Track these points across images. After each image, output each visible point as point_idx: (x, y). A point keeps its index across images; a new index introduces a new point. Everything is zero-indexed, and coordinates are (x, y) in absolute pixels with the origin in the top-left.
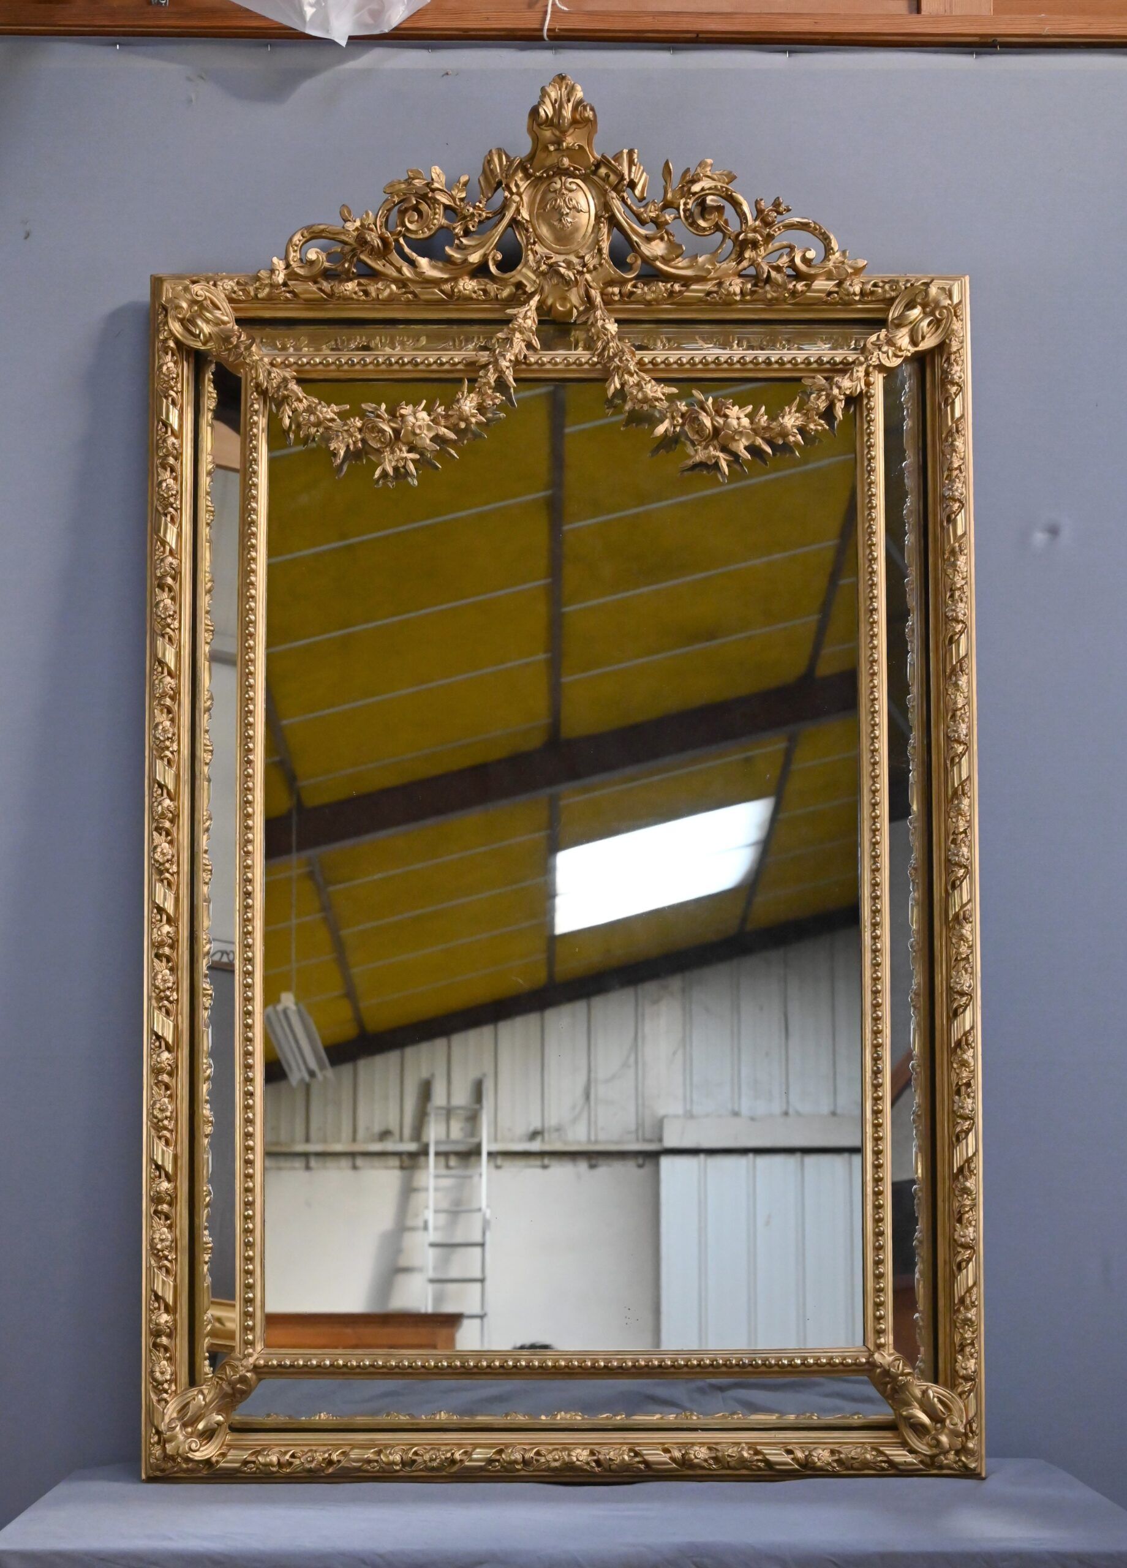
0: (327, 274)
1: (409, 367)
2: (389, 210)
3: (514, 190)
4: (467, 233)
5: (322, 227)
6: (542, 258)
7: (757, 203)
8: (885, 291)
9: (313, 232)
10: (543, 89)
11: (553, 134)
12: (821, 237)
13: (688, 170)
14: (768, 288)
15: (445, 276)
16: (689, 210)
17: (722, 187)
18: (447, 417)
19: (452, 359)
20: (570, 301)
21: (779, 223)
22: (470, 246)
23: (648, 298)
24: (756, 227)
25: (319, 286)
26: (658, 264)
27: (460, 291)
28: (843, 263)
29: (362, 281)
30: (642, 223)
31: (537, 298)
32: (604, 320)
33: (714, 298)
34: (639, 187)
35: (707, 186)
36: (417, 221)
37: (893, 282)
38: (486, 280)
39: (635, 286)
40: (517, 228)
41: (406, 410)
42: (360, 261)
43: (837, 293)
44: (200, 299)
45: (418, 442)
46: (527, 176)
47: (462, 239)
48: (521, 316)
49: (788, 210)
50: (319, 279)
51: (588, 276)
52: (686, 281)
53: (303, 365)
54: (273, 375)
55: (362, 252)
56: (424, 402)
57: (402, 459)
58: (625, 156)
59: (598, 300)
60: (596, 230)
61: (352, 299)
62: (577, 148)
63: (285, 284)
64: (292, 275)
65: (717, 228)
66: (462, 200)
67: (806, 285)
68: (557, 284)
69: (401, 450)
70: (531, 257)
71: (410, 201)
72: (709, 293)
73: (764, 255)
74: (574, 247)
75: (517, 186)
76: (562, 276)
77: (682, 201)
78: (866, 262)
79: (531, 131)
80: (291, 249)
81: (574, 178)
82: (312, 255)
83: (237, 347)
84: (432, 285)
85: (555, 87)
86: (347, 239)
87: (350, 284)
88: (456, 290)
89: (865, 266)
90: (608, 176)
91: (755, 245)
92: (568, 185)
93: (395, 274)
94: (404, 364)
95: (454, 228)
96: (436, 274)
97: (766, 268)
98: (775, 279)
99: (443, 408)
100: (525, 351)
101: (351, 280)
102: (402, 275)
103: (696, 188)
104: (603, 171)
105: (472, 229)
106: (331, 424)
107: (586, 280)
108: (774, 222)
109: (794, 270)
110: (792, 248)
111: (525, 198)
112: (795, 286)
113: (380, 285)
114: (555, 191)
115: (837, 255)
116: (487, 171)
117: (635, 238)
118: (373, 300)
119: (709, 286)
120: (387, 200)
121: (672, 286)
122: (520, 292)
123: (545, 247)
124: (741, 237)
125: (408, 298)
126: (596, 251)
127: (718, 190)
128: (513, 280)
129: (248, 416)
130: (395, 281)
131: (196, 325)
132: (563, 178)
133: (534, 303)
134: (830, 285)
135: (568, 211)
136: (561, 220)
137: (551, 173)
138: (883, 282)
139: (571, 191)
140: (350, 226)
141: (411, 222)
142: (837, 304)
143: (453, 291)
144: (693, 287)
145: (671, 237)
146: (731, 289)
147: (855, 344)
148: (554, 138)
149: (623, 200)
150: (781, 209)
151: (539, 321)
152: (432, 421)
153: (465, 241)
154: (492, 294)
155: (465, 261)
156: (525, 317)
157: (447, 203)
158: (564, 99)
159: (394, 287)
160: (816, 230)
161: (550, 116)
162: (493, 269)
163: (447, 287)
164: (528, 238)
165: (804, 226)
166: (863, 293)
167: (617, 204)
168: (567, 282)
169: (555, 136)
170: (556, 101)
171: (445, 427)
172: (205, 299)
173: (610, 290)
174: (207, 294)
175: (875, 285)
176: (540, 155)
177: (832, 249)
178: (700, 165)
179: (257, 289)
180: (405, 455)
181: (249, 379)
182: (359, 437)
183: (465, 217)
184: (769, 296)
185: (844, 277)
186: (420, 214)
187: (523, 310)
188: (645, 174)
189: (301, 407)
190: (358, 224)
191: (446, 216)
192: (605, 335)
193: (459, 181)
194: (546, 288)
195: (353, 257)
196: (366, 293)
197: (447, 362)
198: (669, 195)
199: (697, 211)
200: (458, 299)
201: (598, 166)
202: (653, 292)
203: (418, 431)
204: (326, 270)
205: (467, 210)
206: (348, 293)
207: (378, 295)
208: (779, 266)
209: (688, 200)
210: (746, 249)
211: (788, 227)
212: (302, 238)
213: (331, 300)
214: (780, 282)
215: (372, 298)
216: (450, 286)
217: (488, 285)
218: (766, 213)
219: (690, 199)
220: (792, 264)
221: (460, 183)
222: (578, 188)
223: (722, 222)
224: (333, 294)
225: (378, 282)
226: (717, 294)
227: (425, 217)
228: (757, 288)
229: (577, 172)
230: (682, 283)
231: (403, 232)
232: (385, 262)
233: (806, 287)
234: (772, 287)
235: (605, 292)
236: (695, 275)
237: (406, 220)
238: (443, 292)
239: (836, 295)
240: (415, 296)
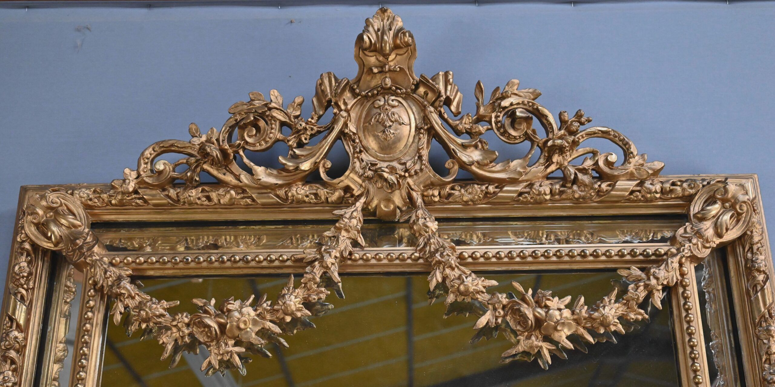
0: (173, 182)
1: (241, 264)
2: (232, 128)
3: (343, 107)
4: (300, 145)
5: (171, 142)
6: (367, 164)
7: (560, 114)
8: (684, 190)
9: (163, 147)
10: (367, 20)
11: (377, 59)
12: (621, 143)
13: (497, 89)
14: (575, 187)
15: (280, 182)
16: (500, 122)
17: (529, 102)
18: (273, 311)
19: (281, 256)
20: (394, 203)
21: (581, 132)
22: (303, 155)
23: (465, 199)
24: (562, 135)
25: (166, 193)
26: (474, 168)
27: (293, 196)
28: (642, 165)
29: (206, 188)
30: (458, 133)
31: (363, 200)
32: (425, 219)
33: (526, 197)
34: (455, 103)
35: (515, 102)
36: (256, 135)
37: (692, 182)
38: (317, 185)
39: (452, 188)
40: (345, 140)
41: (234, 305)
42: (203, 170)
43: (639, 191)
44: (55, 205)
45: (244, 338)
46: (355, 95)
47: (294, 150)
48: (347, 216)
49: (589, 121)
50: (166, 187)
51: (410, 180)
52: (501, 183)
53: (140, 264)
54: (108, 273)
55: (205, 163)
56: (253, 296)
57: (227, 353)
58: (441, 77)
59: (419, 201)
60: (416, 140)
61: (197, 204)
62: (398, 69)
63: (135, 192)
64: (141, 183)
65: (527, 137)
66: (296, 117)
67: (609, 185)
68: (382, 187)
69: (226, 344)
70: (358, 164)
71: (250, 118)
72: (521, 194)
73: (569, 160)
74: (397, 155)
75: (345, 104)
76: (386, 180)
77: (493, 115)
78: (663, 164)
79: (357, 57)
80: (142, 161)
81: (396, 96)
82: (160, 166)
83: (81, 247)
84: (269, 191)
85: (377, 18)
86: (193, 152)
87: (193, 191)
88: (290, 194)
89: (662, 168)
90: (426, 94)
91: (561, 150)
92: (390, 102)
93: (234, 181)
94: (235, 262)
95: (288, 141)
96: (272, 180)
97: (572, 170)
98: (582, 180)
99: (269, 303)
100: (350, 248)
101: (196, 187)
102: (241, 182)
103: (505, 103)
104: (422, 90)
105: (305, 141)
106: (160, 320)
107: (408, 184)
108: (577, 130)
109: (597, 172)
110: (594, 153)
111: (353, 115)
112: (600, 186)
113: (221, 191)
114: (379, 107)
115: (637, 158)
116: (320, 93)
117: (452, 147)
118: (215, 204)
119: (521, 188)
120: (231, 118)
121: (487, 188)
122: (348, 195)
123: (370, 155)
124: (550, 143)
125: (246, 202)
126: (417, 158)
127: (525, 105)
128: (342, 185)
129: (84, 313)
130: (234, 187)
131: (48, 229)
132: (386, 97)
133: (359, 204)
134: (631, 185)
135: (391, 124)
136: (384, 132)
137: (376, 92)
138: (680, 181)
139: (393, 107)
140: (197, 141)
141: (250, 137)
142: (640, 201)
143: (287, 195)
144: (505, 188)
145: (484, 145)
146: (541, 189)
147: (653, 236)
148: (377, 63)
149: (441, 116)
150: (583, 120)
151: (364, 220)
152: (258, 315)
153: (297, 152)
154: (323, 198)
155: (297, 168)
156: (351, 218)
157: (283, 119)
158: (386, 28)
159: (233, 192)
160: (616, 137)
161: (373, 41)
162: (323, 175)
163: (281, 192)
164: (354, 148)
165: (605, 134)
166: (663, 191)
167: (435, 118)
168: (391, 186)
169: (379, 61)
170: (379, 30)
171: (271, 321)
172: (61, 205)
173: (430, 192)
174: (63, 201)
175: (673, 184)
176: (366, 78)
177: (632, 153)
178: (508, 84)
179: (111, 196)
180: (231, 349)
181: (89, 277)
182: (187, 332)
183: (298, 131)
184: (577, 196)
185: (645, 177)
186: (258, 129)
187: (349, 211)
188: (459, 94)
189: (131, 303)
190: (204, 139)
191: (281, 131)
192: (427, 232)
193: (294, 102)
194: (372, 190)
195: (196, 167)
196: (209, 198)
197: (276, 259)
198: (482, 110)
199: (507, 122)
200: (291, 203)
201: (417, 86)
202: (470, 193)
203: (242, 326)
204: (173, 179)
205: (301, 125)
206: (192, 199)
207: (219, 200)
208: (584, 169)
209: (499, 114)
210: (553, 154)
211: (590, 135)
212: (153, 152)
213: (178, 205)
214: (587, 183)
215: (214, 203)
216: (284, 191)
217: (319, 190)
218: (569, 123)
219: (501, 112)
220: (596, 167)
221: (295, 103)
222: (400, 104)
223: (530, 132)
224: (179, 200)
225: (220, 189)
226: (528, 194)
227: (262, 132)
228: (565, 189)
229: (399, 91)
230: (496, 185)
231: (242, 145)
232: (226, 171)
233: (610, 187)
234: (579, 187)
235: (425, 193)
236: (508, 178)
237: (245, 135)
238: (278, 196)
239: (638, 193)
240: (253, 200)
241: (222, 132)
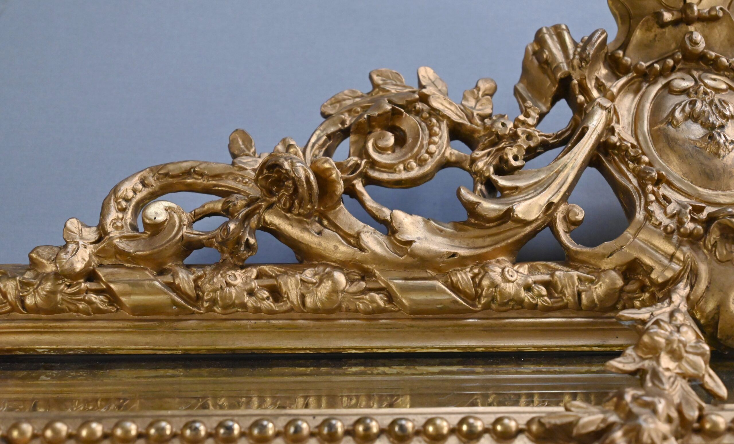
0: (188, 252)
2: (335, 137)
3: (597, 94)
4: (506, 169)
5: (186, 165)
6: (684, 207)
9: (166, 175)
15: (460, 251)
22: (518, 188)
25: (169, 278)
27: (494, 285)
29: (270, 269)
31: (684, 291)
36: (394, 147)
38: (551, 263)
46: (621, 70)
47: (494, 178)
50: (170, 265)
55: (270, 206)
61: (244, 306)
62: (721, 14)
63: (90, 274)
64: (106, 252)
70: (657, 207)
71: (383, 107)
75: (601, 86)
80: (112, 204)
82: (157, 215)
84: (432, 272)
86: (238, 186)
87: (238, 273)
88: (485, 283)
92: (709, 82)
93: (344, 250)
95: (475, 161)
96: (442, 246)
101: (243, 266)
102: (362, 249)
105: (514, 162)
113: (308, 274)
114: (686, 91)
118: (291, 310)
123: (679, 191)
125: (373, 301)
128: (617, 258)
130: (344, 265)
133: (679, 300)
136: (711, 137)
137: (671, 61)
140: (248, 165)
141: (381, 150)
143: (478, 285)
153: (501, 181)
155: (507, 215)
157: (456, 118)
159: (340, 277)
162: (565, 238)
163: (463, 278)
179: (25, 285)
183: (496, 142)
186: (400, 135)
187: (661, 311)
190: (265, 159)
194: (703, 269)
195: (248, 217)
196: (276, 293)
200: (489, 307)
204: (188, 245)
205: (503, 125)
206: (233, 291)
207: (303, 297)
212: (140, 187)
213: (195, 309)
215: (289, 305)
216: (470, 275)
217: (557, 273)
221: (479, 90)
224: (198, 298)
225: (304, 270)
227: (410, 140)
231: (362, 167)
232: (322, 228)
237: (370, 145)
238: (454, 287)
240: (390, 298)
241: (310, 144)
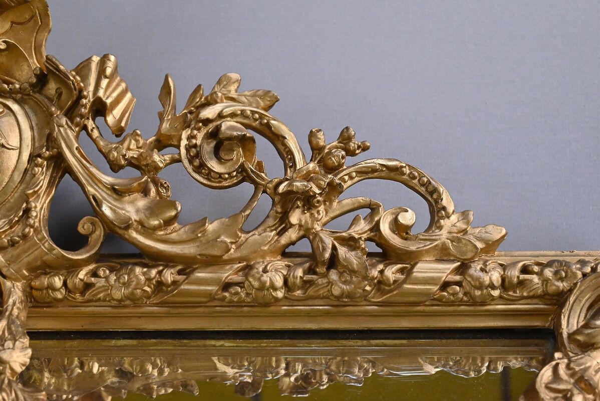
7: (312, 135)
8: (546, 281)
12: (422, 190)
13: (199, 88)
14: (333, 275)
16: (195, 146)
17: (253, 112)
21: (349, 167)
23: (115, 294)
24: (309, 173)
26: (134, 234)
28: (465, 232)
30: (112, 166)
33: (237, 293)
34: (116, 113)
35: (227, 111)
37: (561, 268)
43: (459, 284)
49: (365, 149)
52: (187, 266)
58: (93, 65)
60: (27, 179)
65: (244, 175)
67: (401, 271)
72: (227, 286)
73: (325, 219)
77: (185, 134)
78: (504, 232)
89: (503, 237)
90: (59, 92)
91: (308, 201)
97: (329, 241)
98: (346, 259)
103: (209, 113)
104: (52, 87)
108: (340, 165)
109: (378, 245)
110: (373, 208)
112: (382, 272)
115: (454, 218)
119: (228, 274)
121: (160, 273)
124: (282, 188)
126: (22, 213)
127: (247, 117)
134: (445, 270)
138: (538, 264)
142: (461, 302)
144: (200, 275)
145: (163, 191)
146: (266, 278)
147: (488, 367)
149: (88, 134)
150: (353, 145)
160: (414, 178)
165: (393, 173)
166: (505, 284)
167: (67, 136)
175: (525, 270)
177: (444, 208)
178: (220, 82)
184: (336, 291)
185: (469, 255)
188: (129, 96)
198: (166, 127)
199: (209, 147)
201: (43, 79)
202: (126, 285)
208: (352, 238)
209: (195, 132)
210: (294, 207)
211: (368, 173)
214: (355, 266)
218: (326, 151)
219: (199, 129)
220: (376, 235)
222: (6, 111)
223: (250, 166)
226: (241, 287)
228: (315, 277)
229: (6, 86)
230: (179, 267)
233: (403, 274)
234: (341, 274)
235: (36, 283)
236: (199, 255)
239: (458, 288)
